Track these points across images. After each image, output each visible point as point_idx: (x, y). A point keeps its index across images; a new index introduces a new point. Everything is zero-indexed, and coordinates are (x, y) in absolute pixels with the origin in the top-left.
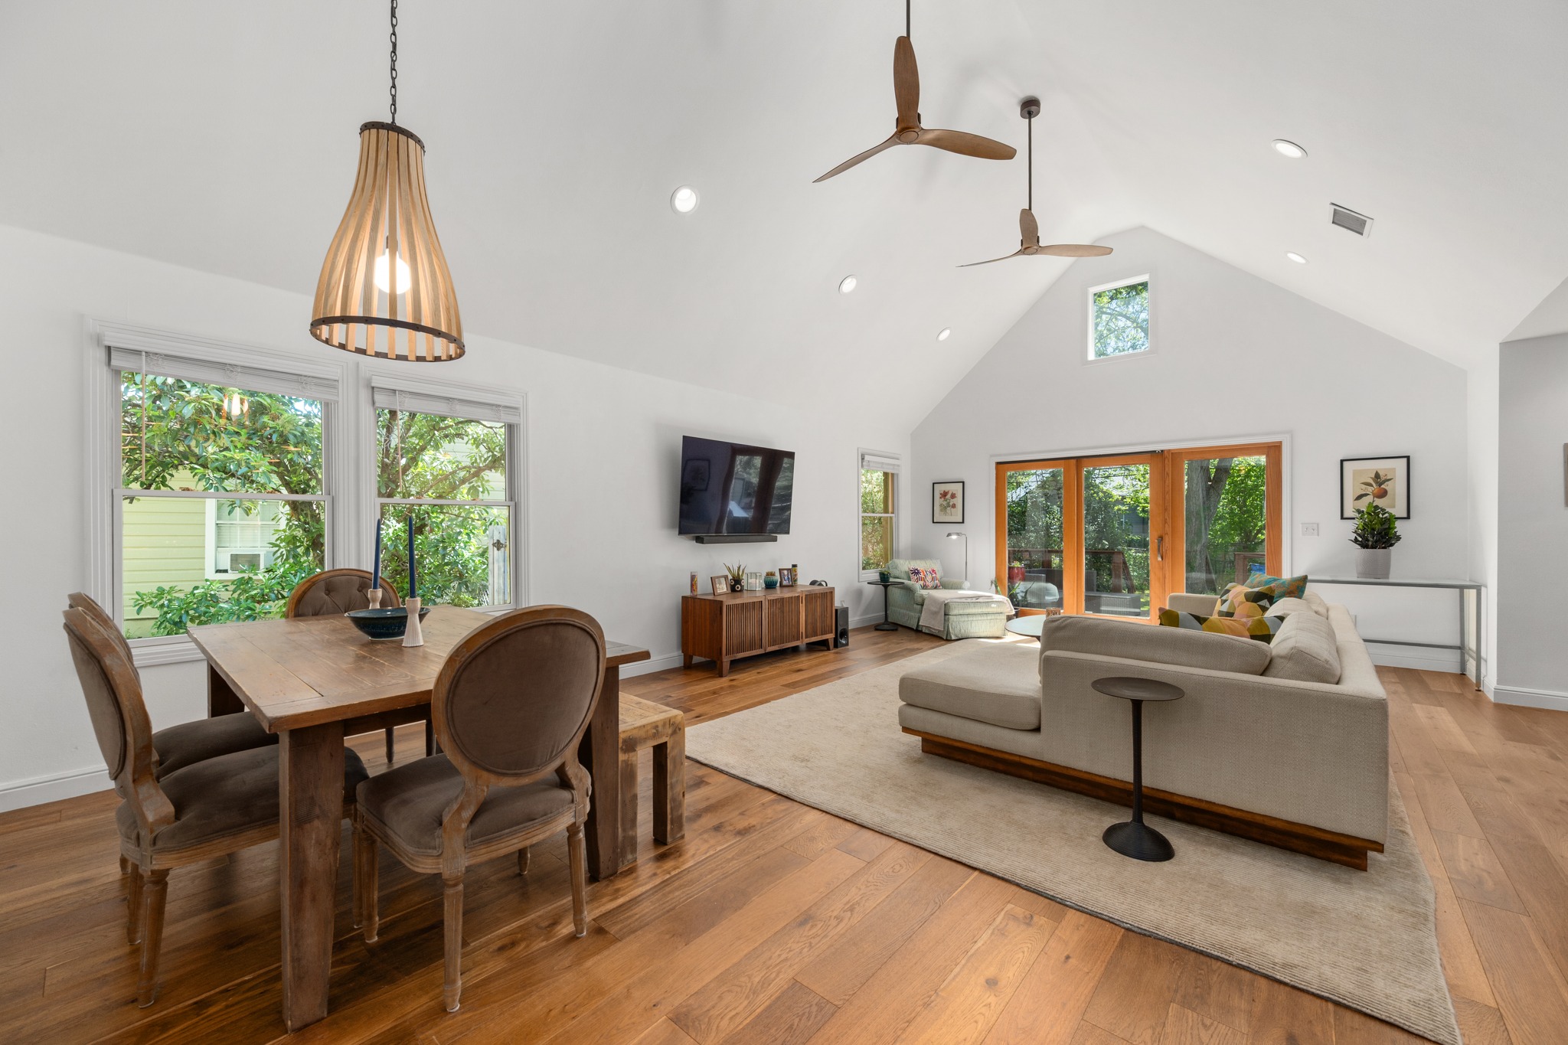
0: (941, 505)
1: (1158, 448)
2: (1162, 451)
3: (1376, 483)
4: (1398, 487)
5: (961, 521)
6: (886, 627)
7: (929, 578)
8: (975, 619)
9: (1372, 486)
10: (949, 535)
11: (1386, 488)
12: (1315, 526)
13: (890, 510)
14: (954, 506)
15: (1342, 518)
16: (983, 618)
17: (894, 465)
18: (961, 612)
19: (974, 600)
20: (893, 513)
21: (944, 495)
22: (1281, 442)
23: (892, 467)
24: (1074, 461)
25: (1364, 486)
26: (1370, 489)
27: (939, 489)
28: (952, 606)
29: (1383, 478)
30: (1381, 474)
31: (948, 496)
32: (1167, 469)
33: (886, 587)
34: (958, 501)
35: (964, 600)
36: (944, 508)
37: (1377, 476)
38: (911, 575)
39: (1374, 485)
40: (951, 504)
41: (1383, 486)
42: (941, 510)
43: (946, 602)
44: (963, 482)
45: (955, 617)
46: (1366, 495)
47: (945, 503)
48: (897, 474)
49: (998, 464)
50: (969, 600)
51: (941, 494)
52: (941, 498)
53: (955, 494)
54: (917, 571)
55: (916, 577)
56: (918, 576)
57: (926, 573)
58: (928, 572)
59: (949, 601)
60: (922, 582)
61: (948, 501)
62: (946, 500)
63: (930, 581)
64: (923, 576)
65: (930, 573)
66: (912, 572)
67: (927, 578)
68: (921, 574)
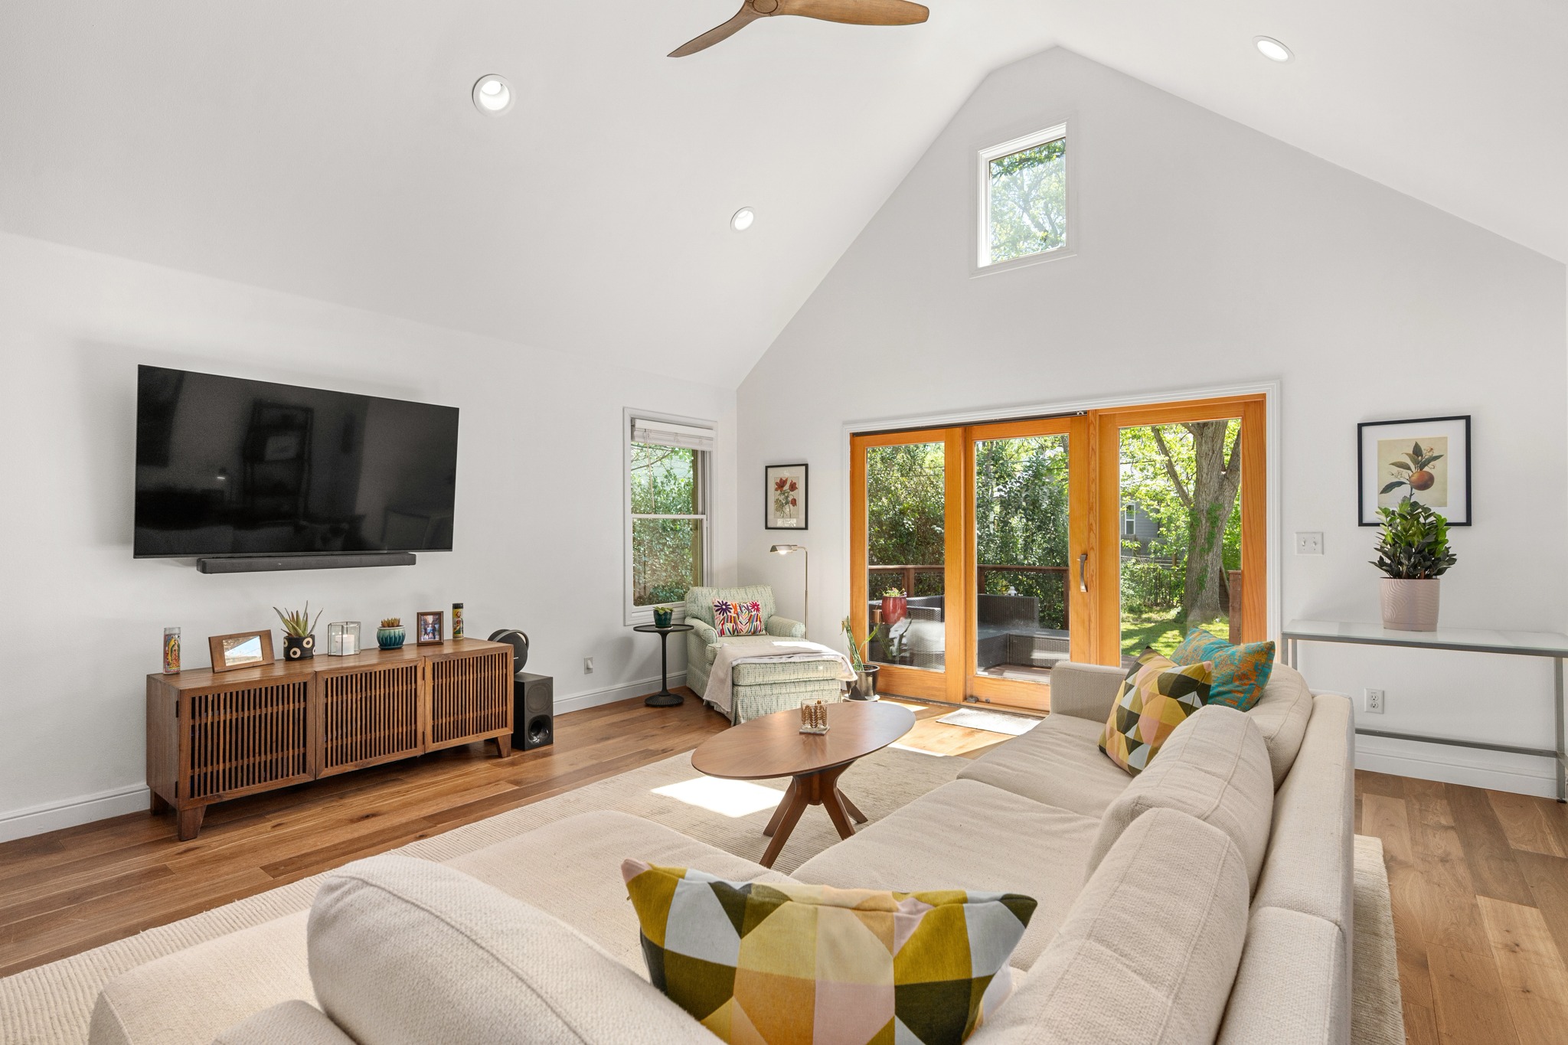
0: (777, 501)
1: (1078, 407)
2: (1085, 412)
3: (1416, 462)
4: (1449, 472)
5: (804, 526)
6: (662, 700)
7: (744, 617)
8: (784, 691)
9: (1409, 468)
10: (774, 549)
11: (1432, 472)
12: (1318, 538)
13: (700, 509)
14: (794, 502)
15: (1361, 524)
16: (798, 689)
17: (700, 437)
18: (759, 680)
19: (784, 659)
20: (703, 513)
21: (781, 485)
22: (1264, 396)
23: (697, 441)
25: (1395, 469)
26: (1406, 474)
27: (775, 475)
28: (743, 670)
29: (1426, 455)
30: (1424, 447)
31: (787, 487)
32: (1092, 442)
33: (664, 635)
34: (800, 494)
35: (766, 660)
36: (780, 506)
37: (1417, 451)
38: (715, 613)
39: (1412, 466)
40: (790, 499)
41: (1426, 469)
42: (777, 510)
43: (735, 663)
44: (806, 465)
45: (748, 689)
46: (1400, 484)
47: (782, 498)
48: (710, 452)
49: (854, 435)
50: (776, 660)
51: (777, 484)
52: (776, 490)
53: (795, 484)
54: (724, 607)
55: (722, 617)
56: (725, 614)
57: (739, 610)
58: (743, 608)
59: (739, 662)
60: (732, 625)
61: (786, 495)
62: (784, 494)
63: (744, 622)
64: (735, 615)
65: (748, 609)
66: (717, 608)
67: (740, 618)
68: (732, 611)
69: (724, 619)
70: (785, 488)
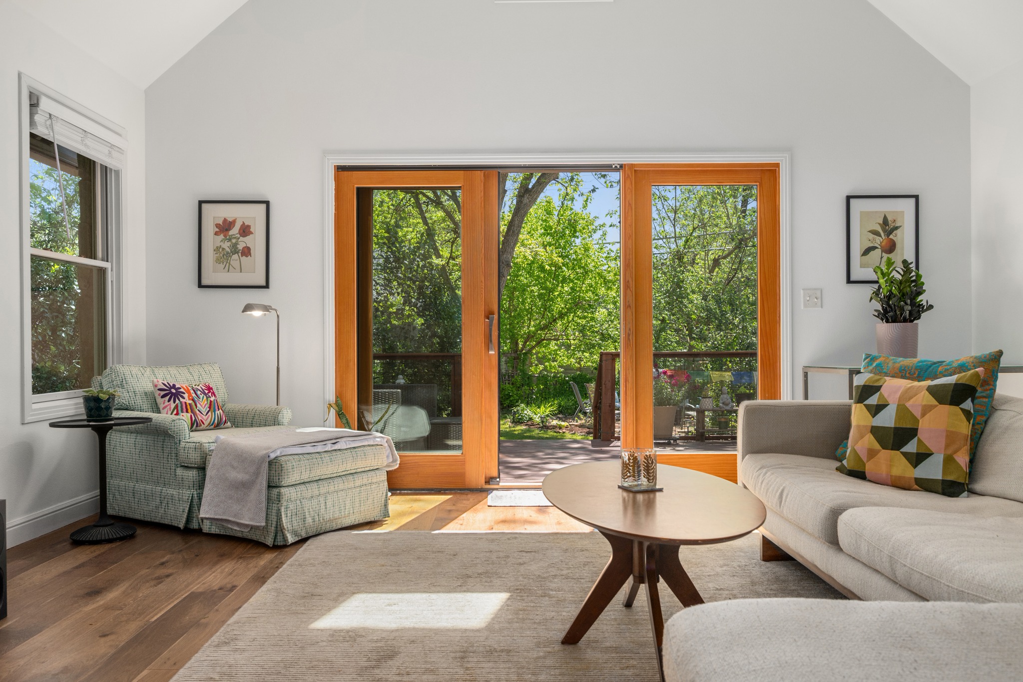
0: (217, 249)
1: (613, 160)
2: (622, 166)
3: (884, 231)
4: (905, 238)
5: (263, 282)
6: (105, 532)
7: (202, 405)
8: (332, 488)
9: (880, 236)
10: (248, 308)
11: (894, 239)
12: (819, 295)
13: (100, 254)
14: (247, 252)
15: (849, 281)
16: (347, 485)
17: (112, 146)
18: (305, 477)
19: (329, 447)
20: (106, 259)
21: (225, 227)
22: (777, 165)
23: (107, 149)
25: (871, 236)
26: (878, 240)
27: (214, 215)
28: (289, 464)
29: (892, 225)
30: (890, 218)
31: (235, 231)
32: (629, 198)
33: (102, 432)
34: (256, 241)
35: (309, 449)
36: (224, 257)
37: (885, 222)
38: (160, 400)
39: (882, 234)
40: (241, 246)
41: (891, 237)
42: (218, 261)
43: (273, 456)
44: (267, 203)
45: (292, 490)
46: (874, 248)
47: (226, 245)
48: (117, 171)
49: (340, 169)
50: (320, 448)
51: (217, 226)
52: (216, 234)
53: (249, 227)
54: (173, 391)
55: (173, 406)
56: (177, 401)
57: (194, 395)
58: (199, 393)
59: (278, 453)
60: (189, 415)
61: (234, 241)
62: (230, 240)
63: (204, 411)
64: (191, 402)
65: (204, 393)
66: (163, 393)
67: (198, 405)
68: (186, 396)
69: (177, 407)
70: (231, 233)
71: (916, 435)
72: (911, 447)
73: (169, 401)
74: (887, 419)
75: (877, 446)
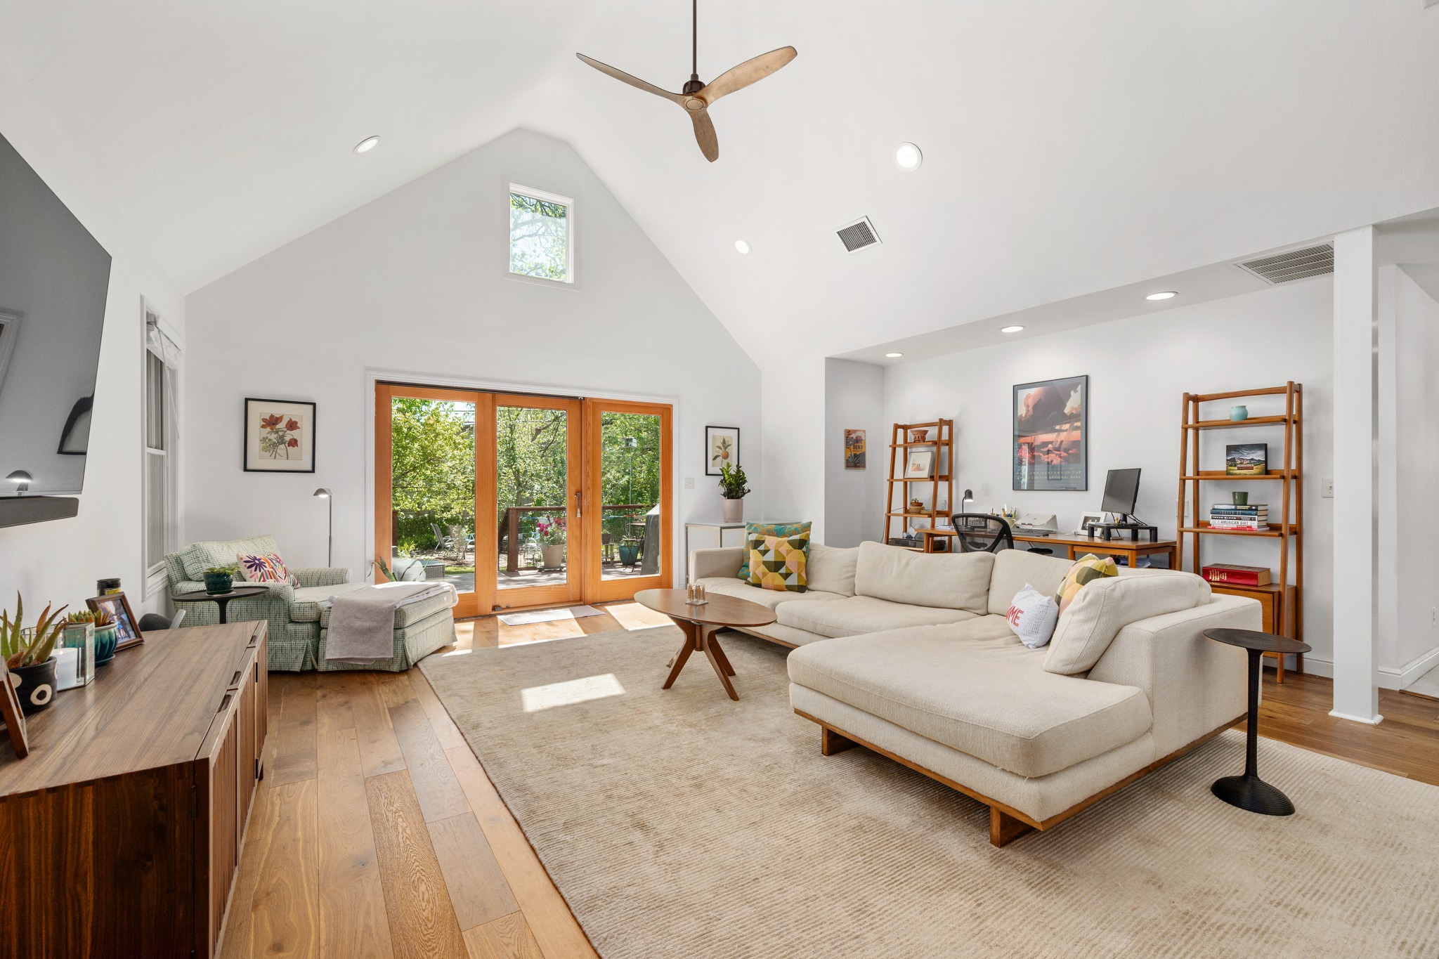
0: (264, 440)
1: (580, 394)
2: (584, 398)
3: (724, 447)
4: (733, 450)
5: (310, 468)
7: (281, 572)
9: (722, 449)
12: (692, 481)
14: (293, 443)
15: (707, 474)
16: (435, 621)
18: (416, 618)
21: (272, 422)
22: (672, 405)
24: (489, 395)
25: (718, 449)
26: (721, 451)
27: (261, 411)
28: (406, 610)
29: (727, 444)
30: (726, 440)
31: (282, 425)
33: (222, 602)
34: (303, 435)
36: (270, 446)
37: (724, 442)
38: (246, 570)
40: (288, 438)
41: (727, 450)
42: (265, 449)
43: (398, 607)
44: (314, 405)
45: (413, 628)
46: (718, 456)
47: (273, 437)
49: (381, 383)
51: (264, 420)
52: (263, 427)
53: (296, 423)
54: (257, 562)
55: (259, 574)
56: (262, 570)
57: (272, 564)
58: (274, 562)
59: (400, 605)
61: (281, 433)
62: (277, 432)
64: (272, 570)
65: (278, 562)
66: (248, 564)
68: (267, 565)
69: (262, 575)
70: (278, 427)
71: (785, 564)
72: (783, 570)
73: (255, 570)
74: (770, 557)
75: (767, 571)
